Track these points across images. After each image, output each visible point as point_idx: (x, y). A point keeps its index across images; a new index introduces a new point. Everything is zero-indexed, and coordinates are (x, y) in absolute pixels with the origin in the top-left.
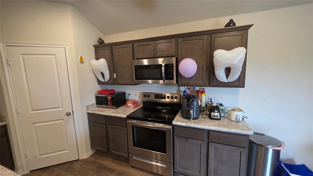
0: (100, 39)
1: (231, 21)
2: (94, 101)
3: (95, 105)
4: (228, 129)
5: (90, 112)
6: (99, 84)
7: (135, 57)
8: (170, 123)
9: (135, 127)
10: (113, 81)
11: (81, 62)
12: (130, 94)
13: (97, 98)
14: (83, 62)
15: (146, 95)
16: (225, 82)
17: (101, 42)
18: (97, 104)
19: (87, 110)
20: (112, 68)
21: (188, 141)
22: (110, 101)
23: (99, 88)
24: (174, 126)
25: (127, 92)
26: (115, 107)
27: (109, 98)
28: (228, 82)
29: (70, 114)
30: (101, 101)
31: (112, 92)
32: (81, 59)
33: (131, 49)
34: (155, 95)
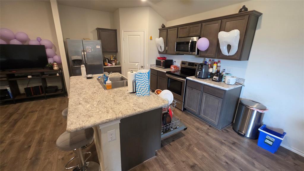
0: (163, 25)
1: (244, 7)
2: (155, 63)
3: (155, 65)
4: (213, 85)
5: (152, 68)
6: (159, 53)
7: (179, 36)
8: (185, 78)
9: (170, 78)
10: (166, 52)
11: (150, 39)
12: (175, 62)
13: (157, 61)
14: (152, 39)
15: (183, 63)
16: (227, 56)
17: (163, 26)
18: (156, 65)
19: (151, 67)
20: (166, 43)
21: (192, 90)
22: (162, 64)
23: (159, 56)
24: (187, 80)
25: (174, 60)
26: (164, 68)
27: (162, 61)
28: (228, 56)
29: (142, 67)
30: (158, 63)
31: (164, 58)
32: (151, 37)
33: (176, 31)
34: (189, 63)
